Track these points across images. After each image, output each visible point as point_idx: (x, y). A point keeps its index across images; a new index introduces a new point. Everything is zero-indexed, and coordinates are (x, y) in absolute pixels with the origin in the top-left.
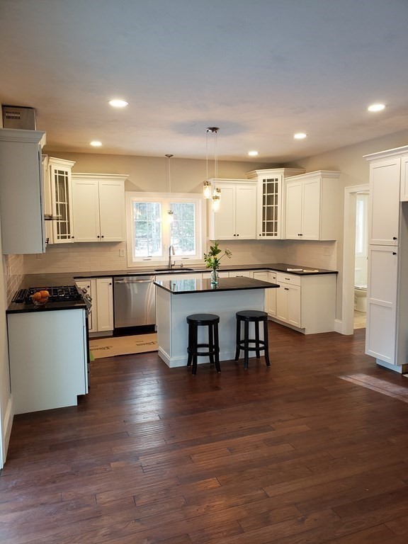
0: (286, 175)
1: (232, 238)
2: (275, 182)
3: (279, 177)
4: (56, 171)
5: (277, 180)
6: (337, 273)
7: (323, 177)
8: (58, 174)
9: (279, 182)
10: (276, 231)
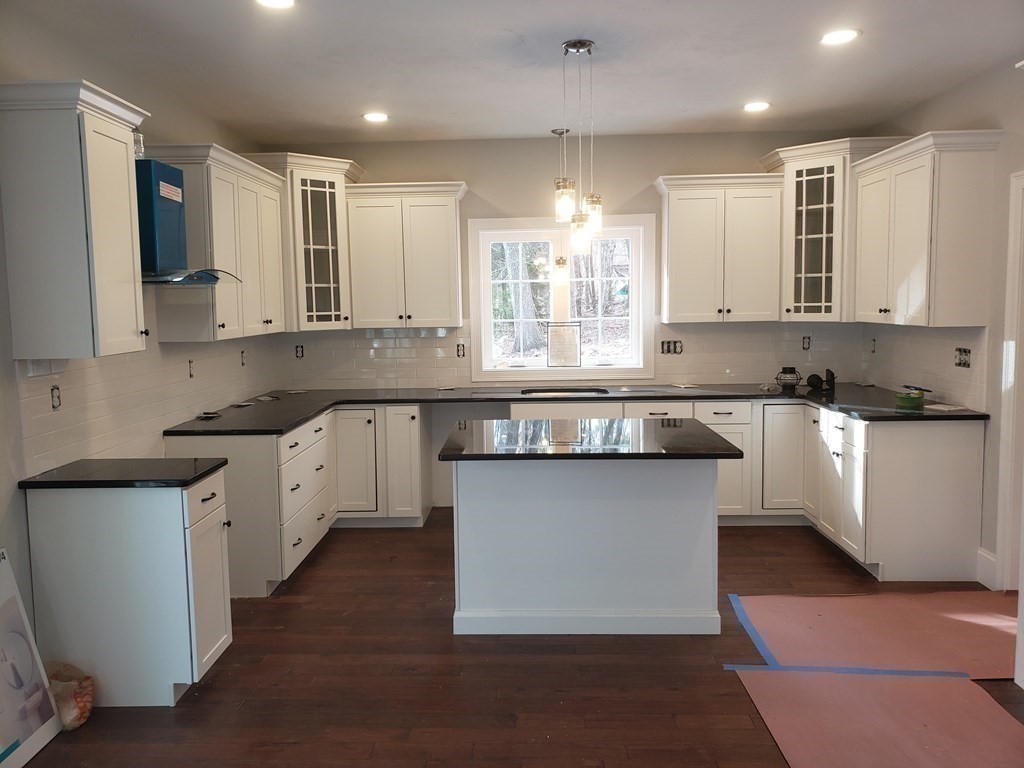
0: (857, 154)
1: (714, 317)
2: (826, 176)
3: (836, 161)
4: (304, 182)
5: (831, 169)
6: (985, 417)
7: (940, 148)
8: (309, 188)
9: (838, 176)
10: (829, 299)
